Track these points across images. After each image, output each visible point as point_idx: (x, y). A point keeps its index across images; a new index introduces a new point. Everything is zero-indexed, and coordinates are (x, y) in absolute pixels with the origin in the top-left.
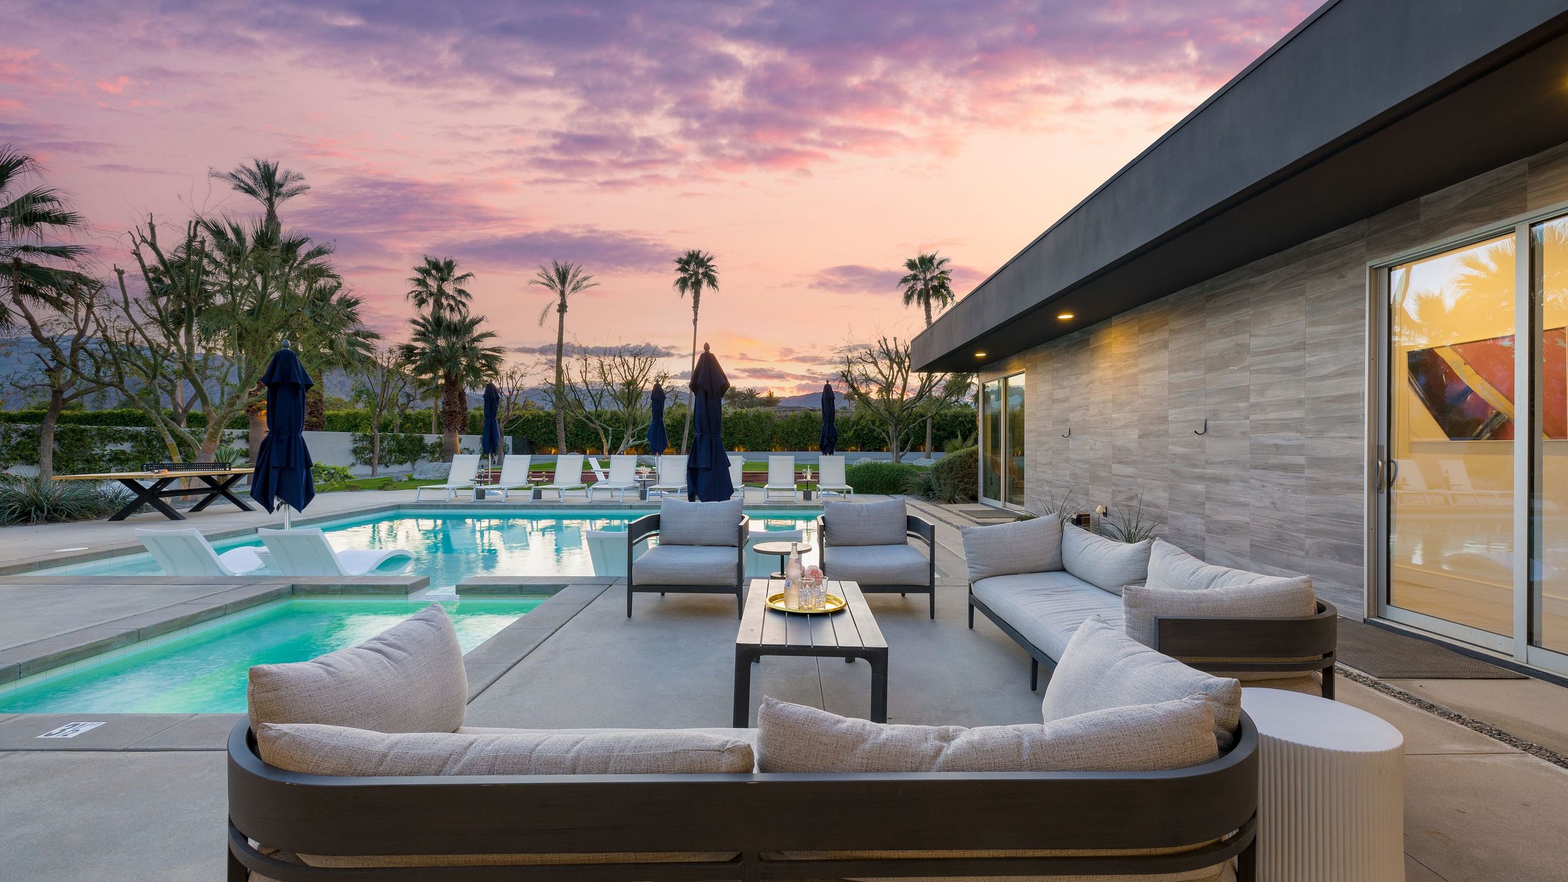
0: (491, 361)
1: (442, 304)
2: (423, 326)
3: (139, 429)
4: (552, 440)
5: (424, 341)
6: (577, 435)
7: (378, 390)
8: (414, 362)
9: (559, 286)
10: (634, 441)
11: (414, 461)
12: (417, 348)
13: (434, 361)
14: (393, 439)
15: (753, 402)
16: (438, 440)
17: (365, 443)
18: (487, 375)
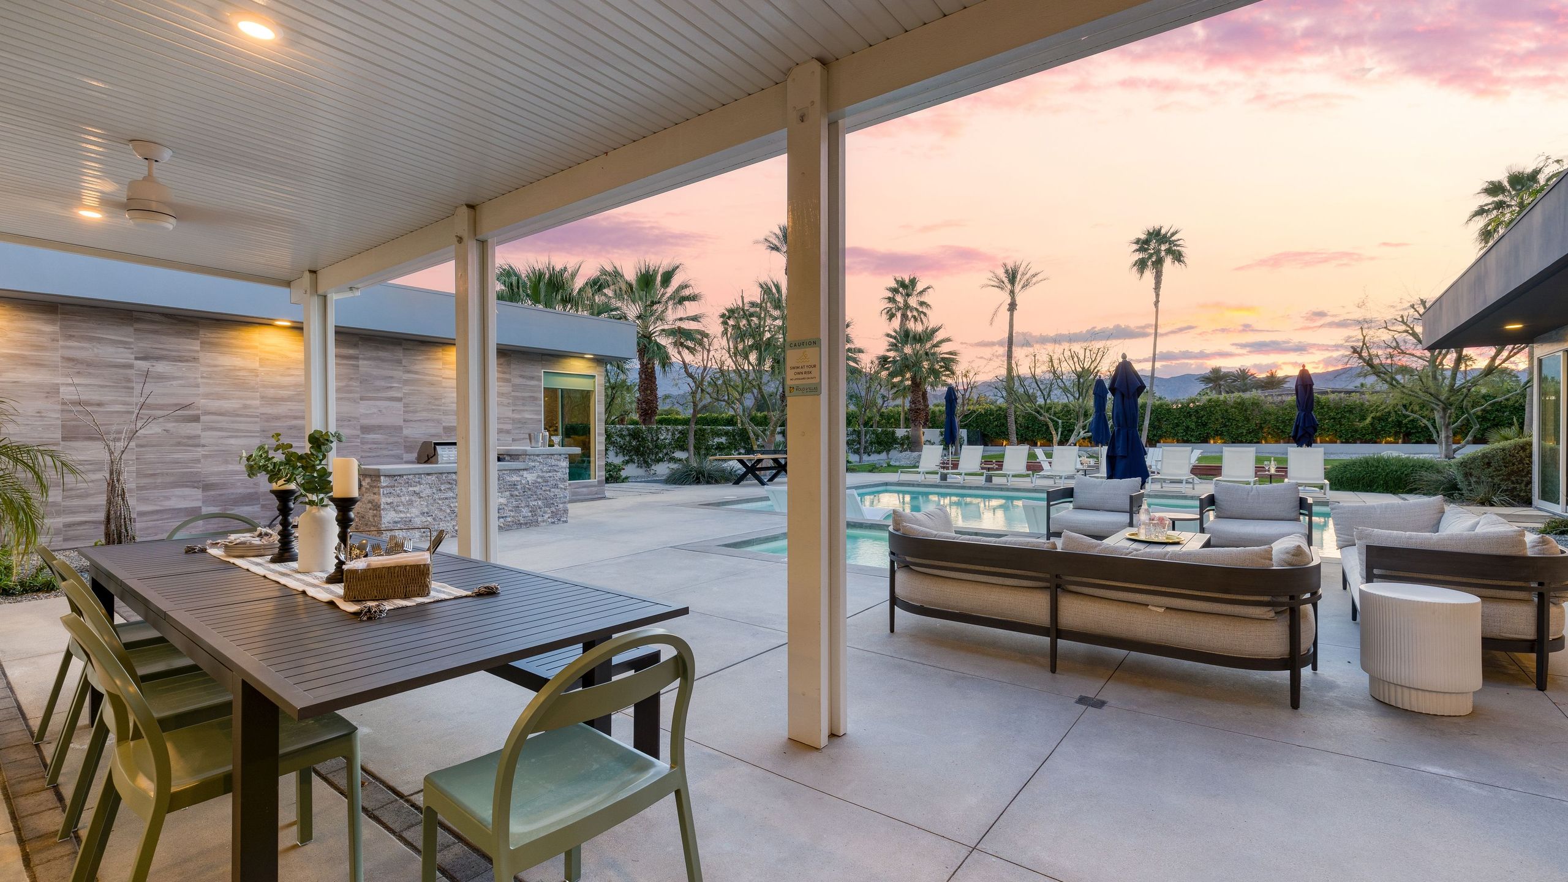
0: (948, 363)
1: (908, 316)
2: (895, 338)
3: (729, 428)
4: (1004, 432)
5: (896, 350)
6: (1028, 428)
7: (863, 394)
8: (888, 369)
9: (1009, 286)
10: (1085, 432)
11: (888, 451)
12: (890, 357)
13: (905, 365)
14: (873, 433)
15: (1245, 385)
16: (906, 434)
17: (854, 436)
18: (945, 375)
